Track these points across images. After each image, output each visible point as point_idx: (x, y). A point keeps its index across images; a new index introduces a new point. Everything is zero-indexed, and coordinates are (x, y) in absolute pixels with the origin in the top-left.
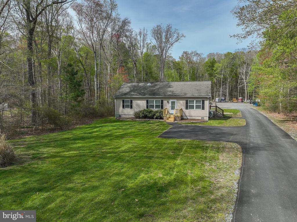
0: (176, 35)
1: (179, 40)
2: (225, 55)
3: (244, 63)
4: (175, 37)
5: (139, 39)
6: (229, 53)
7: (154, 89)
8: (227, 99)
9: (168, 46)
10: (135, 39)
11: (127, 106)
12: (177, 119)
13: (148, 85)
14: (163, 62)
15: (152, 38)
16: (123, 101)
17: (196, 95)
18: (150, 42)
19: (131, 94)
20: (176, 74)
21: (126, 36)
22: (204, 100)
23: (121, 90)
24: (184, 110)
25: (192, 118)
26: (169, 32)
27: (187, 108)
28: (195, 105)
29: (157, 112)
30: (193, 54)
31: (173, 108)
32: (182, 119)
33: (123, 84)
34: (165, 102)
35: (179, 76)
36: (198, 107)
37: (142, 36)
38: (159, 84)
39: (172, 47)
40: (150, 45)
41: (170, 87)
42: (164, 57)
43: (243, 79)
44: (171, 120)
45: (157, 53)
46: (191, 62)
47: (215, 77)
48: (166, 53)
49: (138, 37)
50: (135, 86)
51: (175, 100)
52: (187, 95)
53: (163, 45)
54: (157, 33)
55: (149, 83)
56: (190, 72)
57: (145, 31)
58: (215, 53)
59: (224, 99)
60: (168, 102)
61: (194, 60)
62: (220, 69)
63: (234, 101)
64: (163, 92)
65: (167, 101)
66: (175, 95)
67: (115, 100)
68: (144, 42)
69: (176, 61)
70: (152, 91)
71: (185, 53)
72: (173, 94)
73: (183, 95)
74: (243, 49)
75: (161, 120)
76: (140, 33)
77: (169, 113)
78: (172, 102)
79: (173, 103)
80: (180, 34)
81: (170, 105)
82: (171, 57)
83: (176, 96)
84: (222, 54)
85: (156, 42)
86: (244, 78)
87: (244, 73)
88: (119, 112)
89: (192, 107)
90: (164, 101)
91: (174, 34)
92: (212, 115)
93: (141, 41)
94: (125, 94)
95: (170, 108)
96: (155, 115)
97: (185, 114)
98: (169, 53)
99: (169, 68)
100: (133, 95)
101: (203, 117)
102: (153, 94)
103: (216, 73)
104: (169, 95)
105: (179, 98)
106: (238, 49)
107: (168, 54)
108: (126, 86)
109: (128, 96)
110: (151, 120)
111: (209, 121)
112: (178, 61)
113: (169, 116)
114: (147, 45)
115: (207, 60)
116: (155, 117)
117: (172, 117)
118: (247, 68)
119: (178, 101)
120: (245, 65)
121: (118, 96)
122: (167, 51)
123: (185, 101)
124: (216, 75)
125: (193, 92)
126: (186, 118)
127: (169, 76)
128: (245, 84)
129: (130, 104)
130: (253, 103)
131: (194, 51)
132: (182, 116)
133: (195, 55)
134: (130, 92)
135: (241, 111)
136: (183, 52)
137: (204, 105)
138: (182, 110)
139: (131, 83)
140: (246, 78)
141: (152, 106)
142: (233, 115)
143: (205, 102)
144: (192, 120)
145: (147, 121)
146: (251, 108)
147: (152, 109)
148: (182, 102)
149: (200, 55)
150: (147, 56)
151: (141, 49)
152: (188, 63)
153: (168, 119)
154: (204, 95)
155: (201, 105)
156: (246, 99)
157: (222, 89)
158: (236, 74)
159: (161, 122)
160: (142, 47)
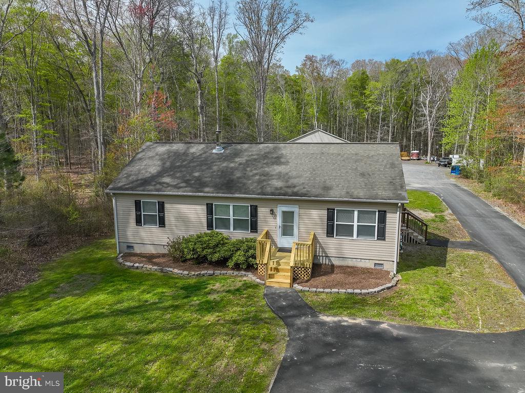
1: (299, 27)
2: (387, 65)
3: (430, 82)
4: (290, 22)
5: (210, 25)
6: (395, 63)
7: (232, 165)
9: (275, 42)
11: (150, 220)
12: (302, 274)
13: (214, 151)
14: (262, 79)
15: (240, 23)
16: (138, 205)
17: (361, 194)
18: (235, 32)
19: (161, 184)
20: (291, 103)
22: (385, 211)
23: (134, 168)
24: (323, 238)
25: (345, 263)
27: (330, 233)
28: (356, 224)
29: (237, 246)
30: (326, 63)
31: (287, 230)
32: (317, 270)
33: (144, 147)
34: (263, 212)
35: (297, 107)
36: (364, 231)
37: (216, 17)
38: (246, 150)
39: (282, 45)
40: (236, 40)
41: (278, 161)
42: (266, 66)
43: (425, 116)
44: (282, 281)
45: (250, 58)
46: (319, 78)
47: (366, 109)
48: (269, 59)
49: (208, 21)
50: (177, 154)
51: (295, 209)
52: (332, 193)
53: (263, 39)
55: (218, 145)
56: (318, 99)
57: (223, 6)
58: (367, 61)
60: (272, 212)
61: (327, 74)
62: (377, 92)
63: (403, 158)
64: (257, 177)
65: (268, 210)
66: (295, 190)
67: (114, 201)
68: (222, 31)
69: (291, 75)
70: (224, 173)
71: (310, 58)
72: (288, 187)
73: (319, 191)
74: (427, 52)
75: (250, 277)
76: (212, 11)
77: (276, 246)
78: (284, 213)
79: (288, 217)
80: (302, 13)
81: (279, 220)
82: (280, 66)
83: (297, 195)
84: (381, 63)
85: (247, 33)
86: (427, 113)
87: (427, 102)
88: (125, 236)
89: (347, 231)
90: (259, 209)
91: (289, 15)
93: (215, 30)
94: (145, 182)
95: (279, 231)
96: (230, 257)
97: (324, 251)
98: (277, 58)
99: (277, 90)
100: (168, 185)
101: (380, 262)
102: (228, 184)
103: (370, 102)
104: (277, 189)
105: (306, 200)
106: (418, 53)
107: (273, 61)
108: (150, 154)
109: (151, 189)
110: (217, 272)
111: (399, 277)
112: (295, 76)
113: (275, 266)
114: (230, 39)
115: (351, 74)
116: (231, 264)
117: (284, 270)
118: (434, 92)
119: (302, 211)
120: (429, 88)
121: (120, 188)
122: (272, 54)
123: (325, 212)
124: (369, 105)
125: (349, 181)
126: (327, 263)
127: (277, 109)
128: (429, 125)
129: (157, 214)
130: (445, 166)
131: (327, 55)
132: (315, 257)
133: (328, 64)
134: (160, 174)
135: (443, 199)
136: (306, 57)
137: (385, 226)
138: (315, 238)
139: (168, 145)
140: (431, 112)
141: (225, 223)
142: (441, 226)
143: (388, 215)
144: (350, 274)
145: (205, 278)
146: (456, 186)
147: (224, 232)
148: (317, 215)
149: (338, 64)
150: (230, 63)
151: (214, 49)
152: (316, 79)
153: (271, 276)
154: (383, 194)
155: (376, 225)
156: (429, 154)
157: (381, 133)
158: (406, 102)
159: (249, 287)
160: (215, 43)
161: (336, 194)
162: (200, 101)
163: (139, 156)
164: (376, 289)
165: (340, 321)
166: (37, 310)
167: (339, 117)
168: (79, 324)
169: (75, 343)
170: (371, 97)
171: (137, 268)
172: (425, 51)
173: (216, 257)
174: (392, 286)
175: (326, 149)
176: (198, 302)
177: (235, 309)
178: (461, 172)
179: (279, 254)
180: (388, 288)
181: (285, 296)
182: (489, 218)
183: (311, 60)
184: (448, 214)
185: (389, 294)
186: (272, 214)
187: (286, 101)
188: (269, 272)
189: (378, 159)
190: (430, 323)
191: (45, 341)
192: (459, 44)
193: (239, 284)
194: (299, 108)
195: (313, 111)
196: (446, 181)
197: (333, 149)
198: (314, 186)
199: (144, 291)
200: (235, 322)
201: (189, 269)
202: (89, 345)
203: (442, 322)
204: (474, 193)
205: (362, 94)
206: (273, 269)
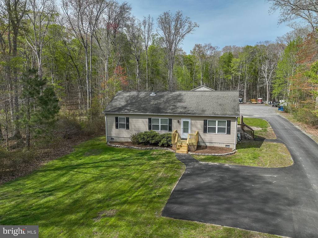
0: (187, 25)
1: (191, 30)
2: (244, 49)
3: (267, 59)
4: (186, 27)
5: (143, 30)
6: (248, 47)
7: (159, 102)
8: (244, 100)
9: (178, 38)
10: (139, 30)
11: (122, 126)
12: (192, 148)
13: (151, 95)
14: (172, 58)
15: (159, 29)
16: (117, 119)
17: (219, 113)
18: (156, 33)
19: (127, 110)
20: (187, 71)
21: (127, 26)
22: (230, 121)
23: (114, 103)
24: (201, 133)
25: (212, 145)
26: (179, 21)
27: (205, 131)
28: (217, 127)
29: (163, 137)
30: (207, 48)
31: (185, 130)
32: (199, 147)
33: (117, 93)
34: (174, 123)
35: (191, 73)
36: (221, 130)
37: (147, 26)
38: (166, 94)
39: (182, 40)
40: (156, 37)
41: (181, 101)
42: (173, 52)
43: (265, 78)
44: (183, 150)
45: (165, 45)
46: (203, 56)
47: (231, 74)
48: (175, 47)
49: (142, 27)
50: (133, 96)
51: (189, 120)
52: (206, 113)
53: (172, 37)
54: (165, 22)
55: (153, 92)
56: (203, 69)
57: (151, 20)
58: (232, 46)
59: (242, 100)
61: (208, 54)
62: (238, 64)
63: (253, 102)
64: (172, 107)
65: (177, 121)
66: (189, 112)
67: (106, 118)
68: (149, 33)
69: (187, 55)
71: (198, 46)
72: (186, 111)
73: (200, 112)
74: (265, 42)
75: (169, 150)
76: (145, 22)
77: (180, 137)
78: (184, 122)
79: (186, 124)
80: (193, 22)
81: (182, 126)
82: (181, 50)
83: (189, 114)
84: (239, 48)
85: (163, 34)
86: (266, 76)
87: (266, 70)
88: (110, 134)
89: (213, 130)
90: (173, 121)
91: (186, 24)
92: (239, 139)
93: (146, 32)
94: (120, 109)
95: (182, 130)
96: (160, 141)
97: (203, 140)
98: (180, 47)
99: (179, 64)
100: (130, 110)
101: (228, 144)
102: (158, 110)
103: (234, 70)
104: (181, 112)
105: (194, 116)
106: (260, 42)
108: (121, 96)
109: (122, 112)
110: (154, 148)
111: (237, 151)
112: (190, 55)
113: (180, 145)
114: (153, 36)
115: (222, 54)
116: (160, 144)
117: (184, 146)
118: (270, 64)
119: (193, 122)
120: (267, 62)
121: (109, 111)
122: (177, 45)
123: (203, 122)
124: (233, 72)
125: (214, 108)
126: (204, 145)
127: (179, 74)
128: (267, 83)
129: (126, 123)
130: (276, 106)
131: (208, 44)
132: (198, 142)
133: (208, 49)
134: (126, 106)
135: (269, 123)
136: (195, 45)
137: (230, 127)
138: (198, 133)
139: (129, 92)
140: (268, 76)
141: (157, 127)
142: (264, 133)
143: (232, 123)
144: (213, 149)
145: (148, 150)
146: (279, 116)
147: (157, 131)
148: (200, 124)
149: (214, 49)
150: (153, 50)
151: (145, 42)
152: (201, 58)
153: (178, 149)
154: (229, 113)
155: (226, 127)
156: (267, 100)
157: (240, 88)
158: (255, 70)
159: (169, 153)
160: (146, 39)
161: (207, 113)
162: (138, 71)
163: (116, 97)
164: (225, 154)
165: (208, 163)
166: (81, 159)
167: (216, 79)
168: (100, 163)
169: (101, 168)
170: (234, 67)
171: (117, 147)
172: (264, 41)
173: (153, 142)
174: (233, 153)
175: (204, 93)
176: (147, 158)
177: (163, 159)
178: (285, 110)
179: (181, 140)
180: (231, 154)
181: (185, 156)
182: (290, 130)
183: (198, 47)
184: (269, 129)
185: (230, 156)
186: (178, 123)
187: (184, 70)
188: (178, 147)
189: (228, 98)
190: (246, 164)
191: (89, 167)
192: (283, 37)
193: (164, 152)
194: (192, 73)
195: (200, 76)
196: (274, 114)
197: (207, 94)
198: (198, 110)
199: (123, 154)
200: (164, 163)
201: (142, 147)
202: (107, 169)
203: (252, 164)
204: (288, 120)
205: (228, 66)
206: (179, 146)
